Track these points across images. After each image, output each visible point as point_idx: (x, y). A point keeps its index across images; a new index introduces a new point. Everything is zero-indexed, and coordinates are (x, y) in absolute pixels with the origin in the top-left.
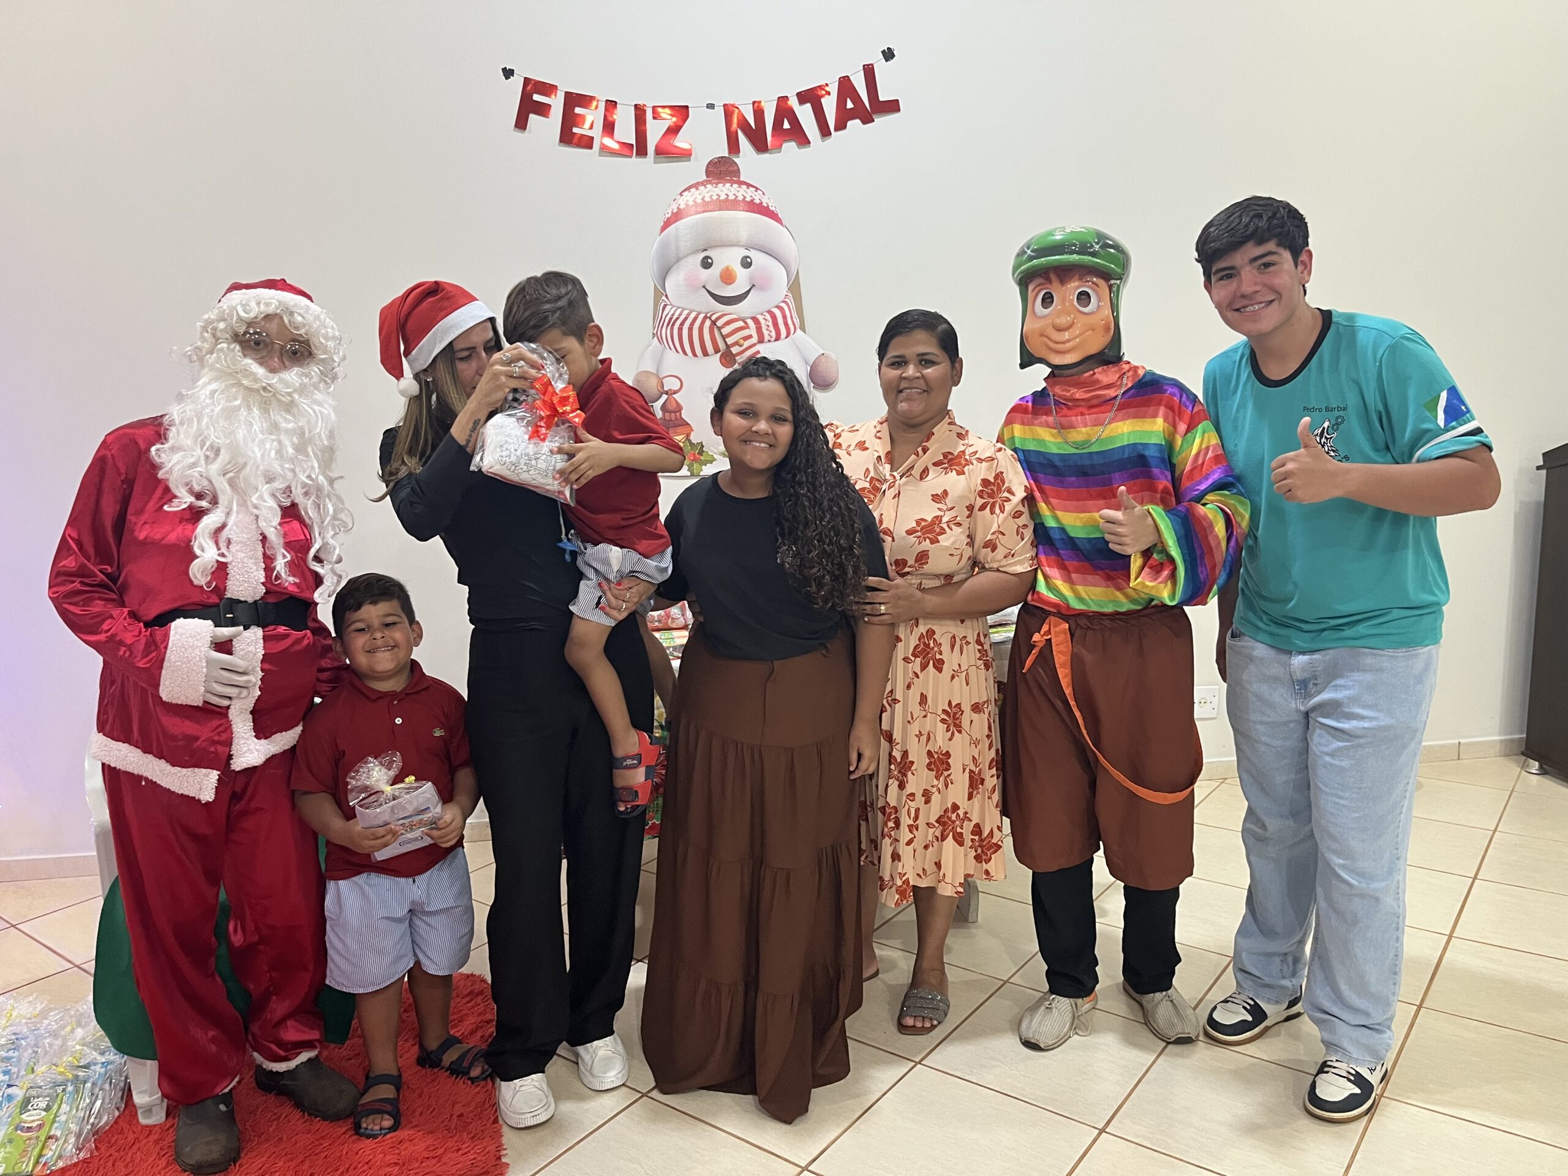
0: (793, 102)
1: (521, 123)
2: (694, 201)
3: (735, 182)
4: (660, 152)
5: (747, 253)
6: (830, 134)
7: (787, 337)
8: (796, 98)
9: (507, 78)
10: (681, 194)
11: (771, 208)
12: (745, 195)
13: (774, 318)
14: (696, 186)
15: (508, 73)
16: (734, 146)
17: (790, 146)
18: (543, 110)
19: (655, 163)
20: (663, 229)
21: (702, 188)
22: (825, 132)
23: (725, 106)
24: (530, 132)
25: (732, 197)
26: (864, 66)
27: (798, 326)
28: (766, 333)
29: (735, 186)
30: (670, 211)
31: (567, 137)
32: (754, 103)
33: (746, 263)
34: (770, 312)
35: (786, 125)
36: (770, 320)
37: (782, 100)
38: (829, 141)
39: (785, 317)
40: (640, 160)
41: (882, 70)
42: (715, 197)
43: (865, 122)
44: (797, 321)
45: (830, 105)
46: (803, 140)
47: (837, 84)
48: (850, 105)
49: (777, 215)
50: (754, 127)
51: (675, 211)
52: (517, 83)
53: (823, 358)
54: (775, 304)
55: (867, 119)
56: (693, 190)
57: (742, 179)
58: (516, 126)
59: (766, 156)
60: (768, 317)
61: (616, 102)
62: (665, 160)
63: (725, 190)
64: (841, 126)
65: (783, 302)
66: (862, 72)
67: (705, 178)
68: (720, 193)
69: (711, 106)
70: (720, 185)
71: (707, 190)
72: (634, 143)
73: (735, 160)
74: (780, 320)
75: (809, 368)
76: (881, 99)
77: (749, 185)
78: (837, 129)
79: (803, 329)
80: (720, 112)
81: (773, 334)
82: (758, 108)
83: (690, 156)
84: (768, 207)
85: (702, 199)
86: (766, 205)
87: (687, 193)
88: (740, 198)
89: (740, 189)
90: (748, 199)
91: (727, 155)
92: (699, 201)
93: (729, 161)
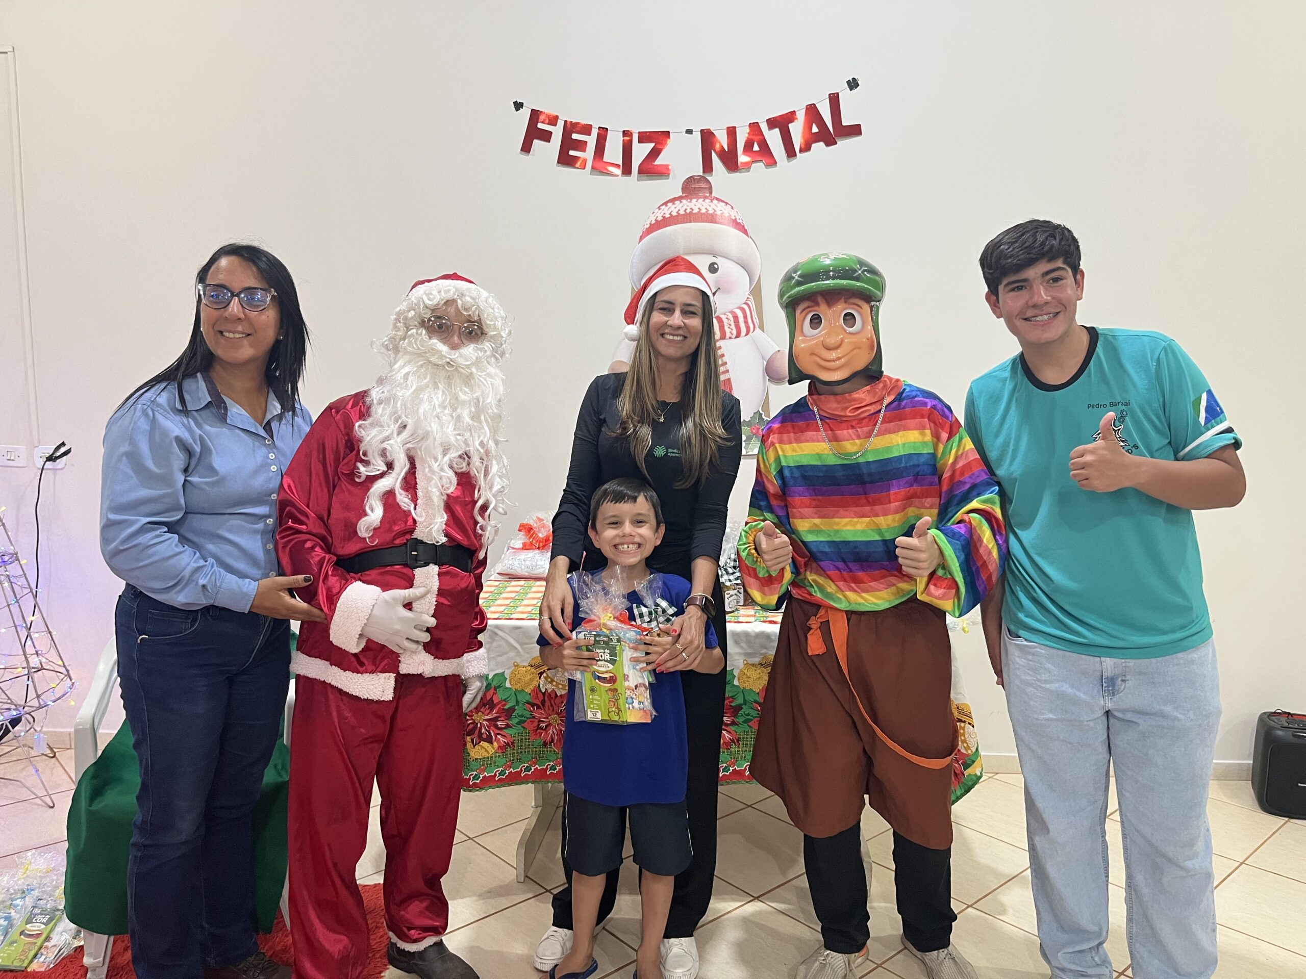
0: (764, 127)
1: (526, 148)
2: (670, 214)
3: (706, 197)
4: (640, 172)
5: (714, 260)
6: (795, 155)
7: (747, 335)
8: (766, 123)
9: (517, 109)
10: (659, 208)
11: (738, 221)
12: (716, 209)
13: (736, 318)
14: (673, 200)
15: (518, 106)
16: (707, 166)
17: (758, 167)
18: (546, 136)
19: (638, 180)
20: (641, 238)
21: (677, 202)
22: (791, 152)
23: (702, 131)
24: (533, 155)
25: (703, 211)
26: (830, 95)
27: (757, 326)
28: (727, 330)
29: (707, 201)
30: (648, 222)
31: (565, 159)
32: (728, 128)
33: (713, 269)
34: (732, 312)
35: (756, 148)
36: (732, 319)
37: (755, 127)
38: (794, 162)
39: (745, 317)
40: (626, 178)
41: (847, 99)
42: (688, 211)
43: (828, 145)
44: (756, 321)
45: (797, 130)
46: (771, 162)
47: (804, 111)
48: (815, 129)
49: (743, 226)
50: (726, 149)
51: (653, 223)
52: (524, 115)
53: (779, 355)
54: (737, 306)
55: (830, 141)
56: (670, 204)
57: (714, 195)
58: (522, 150)
59: (737, 174)
60: (730, 316)
61: (607, 129)
62: (646, 178)
63: (696, 205)
64: (806, 148)
65: (745, 303)
66: (828, 100)
67: (681, 194)
68: (693, 207)
69: (689, 132)
70: (694, 201)
71: (682, 204)
72: (620, 163)
73: (708, 178)
74: (741, 320)
75: (765, 363)
76: (844, 124)
77: (717, 199)
78: (801, 151)
79: (762, 328)
80: (697, 136)
81: (734, 332)
82: (732, 132)
83: (669, 174)
84: (736, 219)
85: (677, 212)
86: (734, 218)
87: (664, 206)
88: (711, 211)
89: (711, 204)
90: (718, 213)
91: (701, 174)
92: (674, 214)
93: (702, 179)
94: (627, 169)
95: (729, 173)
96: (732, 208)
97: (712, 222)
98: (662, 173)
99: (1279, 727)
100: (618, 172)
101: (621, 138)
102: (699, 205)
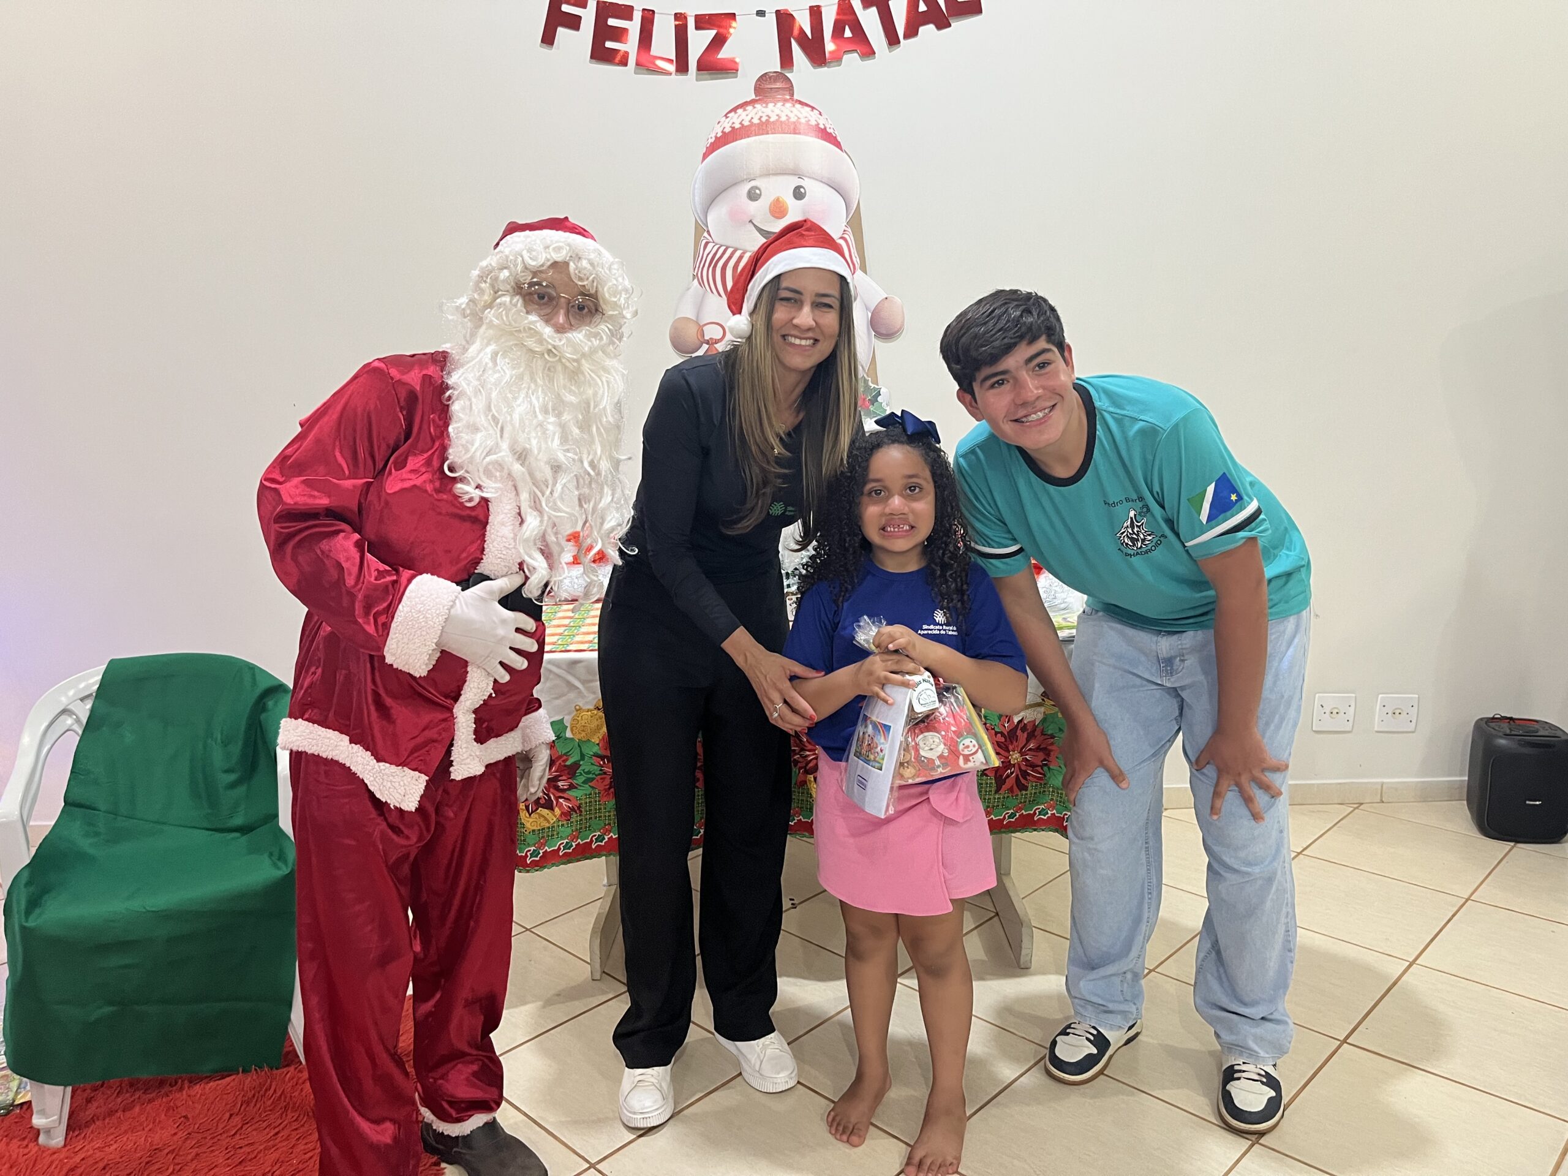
1: (548, 38)
2: (741, 123)
3: (786, 101)
4: (700, 68)
5: (800, 182)
6: (899, 42)
10: (726, 116)
11: (828, 130)
12: (800, 115)
14: (743, 106)
16: (786, 59)
17: (852, 59)
18: (574, 23)
19: (697, 80)
20: (705, 156)
21: (749, 108)
22: (893, 39)
23: (778, 12)
24: (558, 48)
25: (784, 118)
29: (788, 105)
30: (713, 135)
31: (601, 54)
32: (811, 8)
33: (798, 194)
35: (848, 33)
38: (898, 51)
40: (681, 77)
42: (764, 119)
43: (940, 27)
44: (857, 261)
45: (898, 8)
46: (868, 52)
48: (923, 7)
49: (835, 137)
50: (810, 37)
51: (719, 135)
53: (886, 304)
55: (942, 23)
56: (740, 111)
57: (796, 97)
58: (543, 41)
59: (824, 70)
61: (653, 12)
62: (707, 76)
63: (774, 110)
64: (912, 31)
65: (842, 238)
67: (753, 97)
68: (770, 114)
69: (761, 13)
70: (771, 105)
71: (755, 110)
72: (674, 58)
73: (787, 74)
75: (870, 315)
77: (801, 103)
78: (906, 37)
79: (864, 269)
80: (771, 20)
82: (816, 13)
83: (737, 70)
84: (825, 128)
85: (750, 121)
86: (822, 127)
87: (732, 114)
88: (793, 119)
89: (793, 109)
90: (803, 121)
91: (779, 70)
92: (746, 123)
93: (779, 76)
94: (682, 66)
95: (813, 67)
96: (820, 114)
97: (795, 133)
98: (728, 69)
99: (1501, 734)
100: (671, 68)
101: (672, 23)
102: (777, 112)
